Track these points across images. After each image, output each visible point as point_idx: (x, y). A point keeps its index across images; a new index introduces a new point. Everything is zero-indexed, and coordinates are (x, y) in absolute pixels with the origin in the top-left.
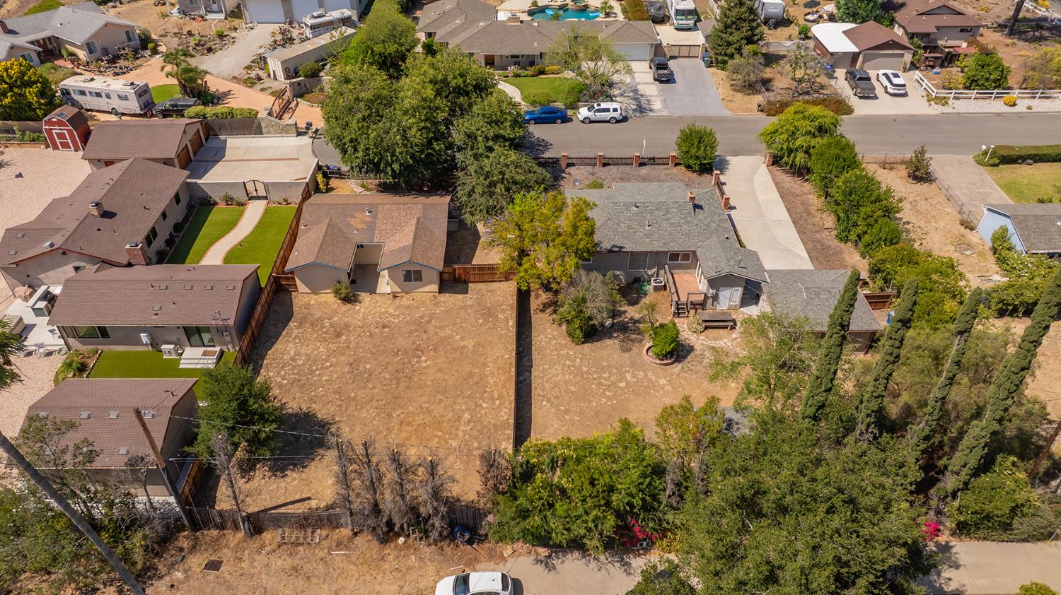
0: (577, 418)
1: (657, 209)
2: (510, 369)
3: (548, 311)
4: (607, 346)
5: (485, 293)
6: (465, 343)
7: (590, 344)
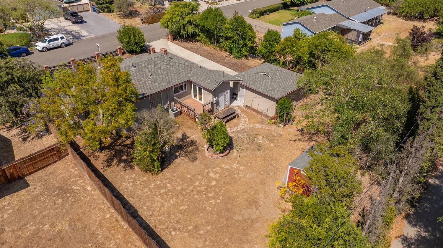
0: (209, 228)
1: (148, 64)
2: (120, 225)
3: (114, 164)
4: (179, 164)
5: (47, 177)
6: (58, 228)
7: (166, 169)
